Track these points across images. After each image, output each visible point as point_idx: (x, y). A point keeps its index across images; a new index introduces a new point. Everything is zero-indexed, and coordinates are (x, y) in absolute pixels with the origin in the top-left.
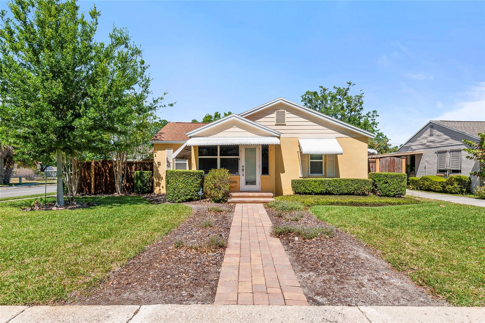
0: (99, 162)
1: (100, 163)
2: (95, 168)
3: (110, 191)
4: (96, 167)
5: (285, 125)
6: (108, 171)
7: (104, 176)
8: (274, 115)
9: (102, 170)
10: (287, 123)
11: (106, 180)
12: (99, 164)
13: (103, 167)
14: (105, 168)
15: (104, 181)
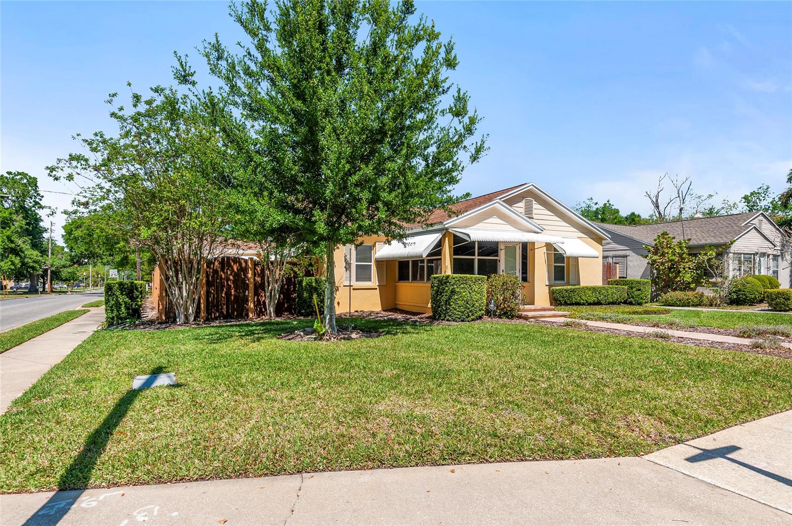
0: (215, 261)
1: (216, 263)
2: (207, 272)
3: (236, 313)
4: (208, 270)
5: (533, 218)
6: (231, 277)
7: (224, 286)
8: (522, 204)
9: (221, 275)
10: (534, 216)
11: (228, 294)
12: (214, 264)
13: (223, 269)
14: (227, 273)
15: (223, 295)
